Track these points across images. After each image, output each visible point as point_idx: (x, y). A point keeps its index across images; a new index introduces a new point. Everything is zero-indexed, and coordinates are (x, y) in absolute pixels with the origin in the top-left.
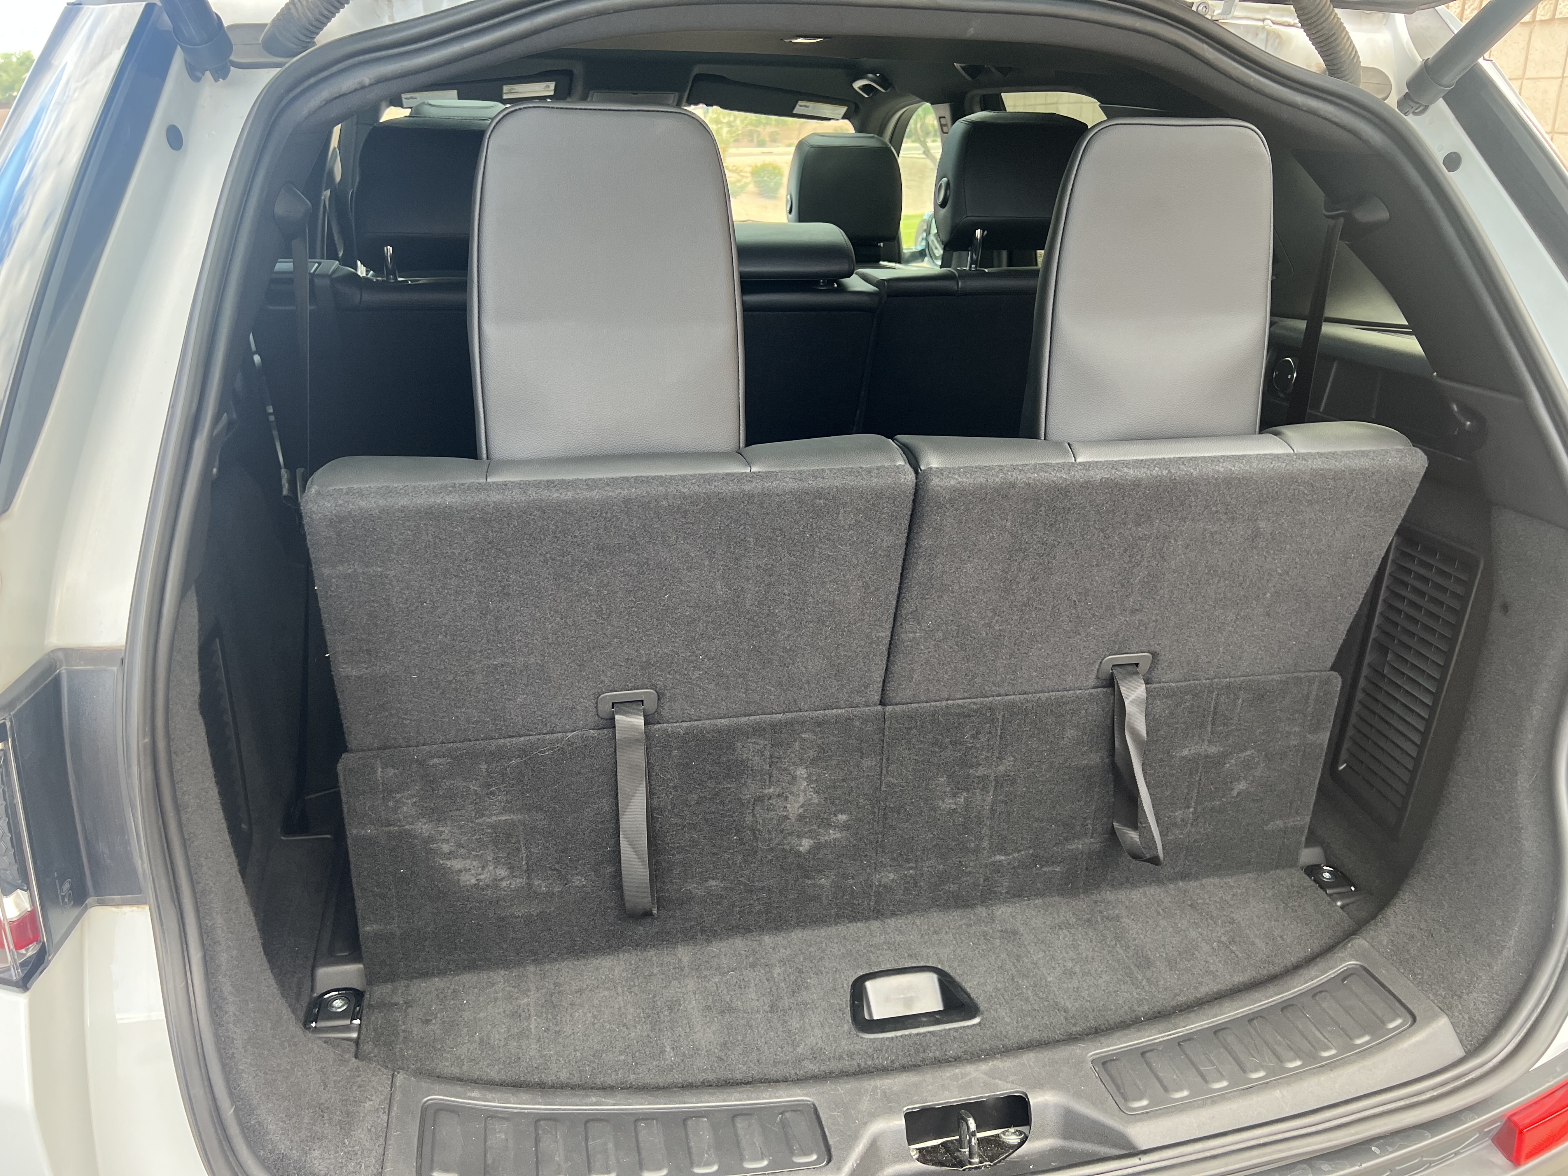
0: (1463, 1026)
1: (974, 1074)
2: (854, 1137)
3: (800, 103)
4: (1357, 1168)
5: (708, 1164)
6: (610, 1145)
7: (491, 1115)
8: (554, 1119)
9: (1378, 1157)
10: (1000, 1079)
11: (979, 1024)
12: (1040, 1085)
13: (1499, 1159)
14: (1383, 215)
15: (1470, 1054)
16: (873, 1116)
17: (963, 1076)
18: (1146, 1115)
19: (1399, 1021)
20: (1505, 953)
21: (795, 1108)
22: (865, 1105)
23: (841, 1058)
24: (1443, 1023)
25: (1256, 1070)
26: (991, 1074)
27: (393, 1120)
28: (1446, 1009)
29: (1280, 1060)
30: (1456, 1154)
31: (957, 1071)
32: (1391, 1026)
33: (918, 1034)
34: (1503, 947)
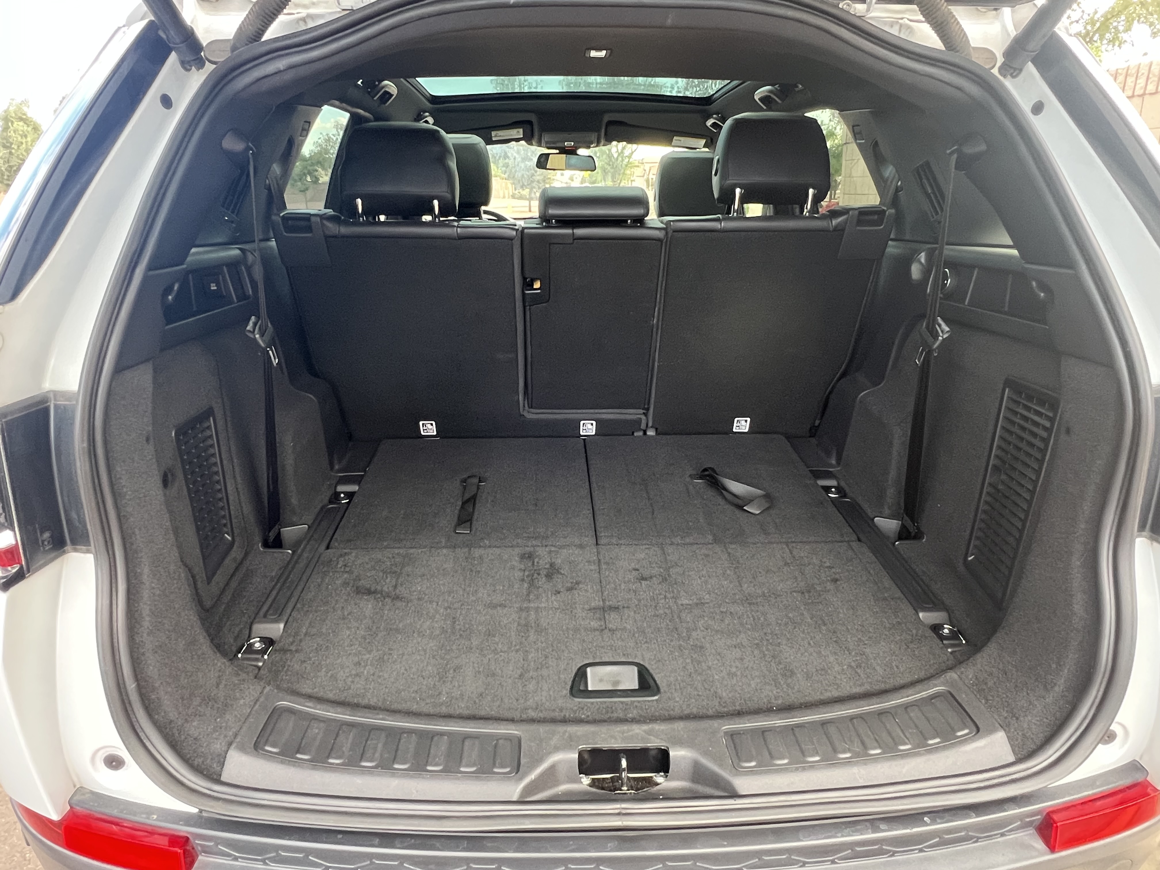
0: (1017, 740)
1: (637, 731)
2: (540, 761)
3: (675, 138)
4: (908, 831)
5: (436, 765)
6: (380, 746)
7: (315, 718)
8: (352, 725)
9: (927, 825)
10: (654, 736)
11: (656, 700)
12: (680, 743)
13: (1039, 845)
14: (983, 147)
15: (1019, 760)
16: (557, 749)
17: (629, 731)
18: (751, 772)
19: (966, 731)
20: (1056, 689)
21: (508, 738)
22: (554, 741)
23: (554, 710)
24: (1000, 736)
25: (844, 752)
26: (649, 733)
27: (253, 712)
28: (1005, 727)
29: (865, 748)
30: (1002, 835)
31: (625, 728)
32: (959, 734)
33: (611, 702)
34: (1055, 684)
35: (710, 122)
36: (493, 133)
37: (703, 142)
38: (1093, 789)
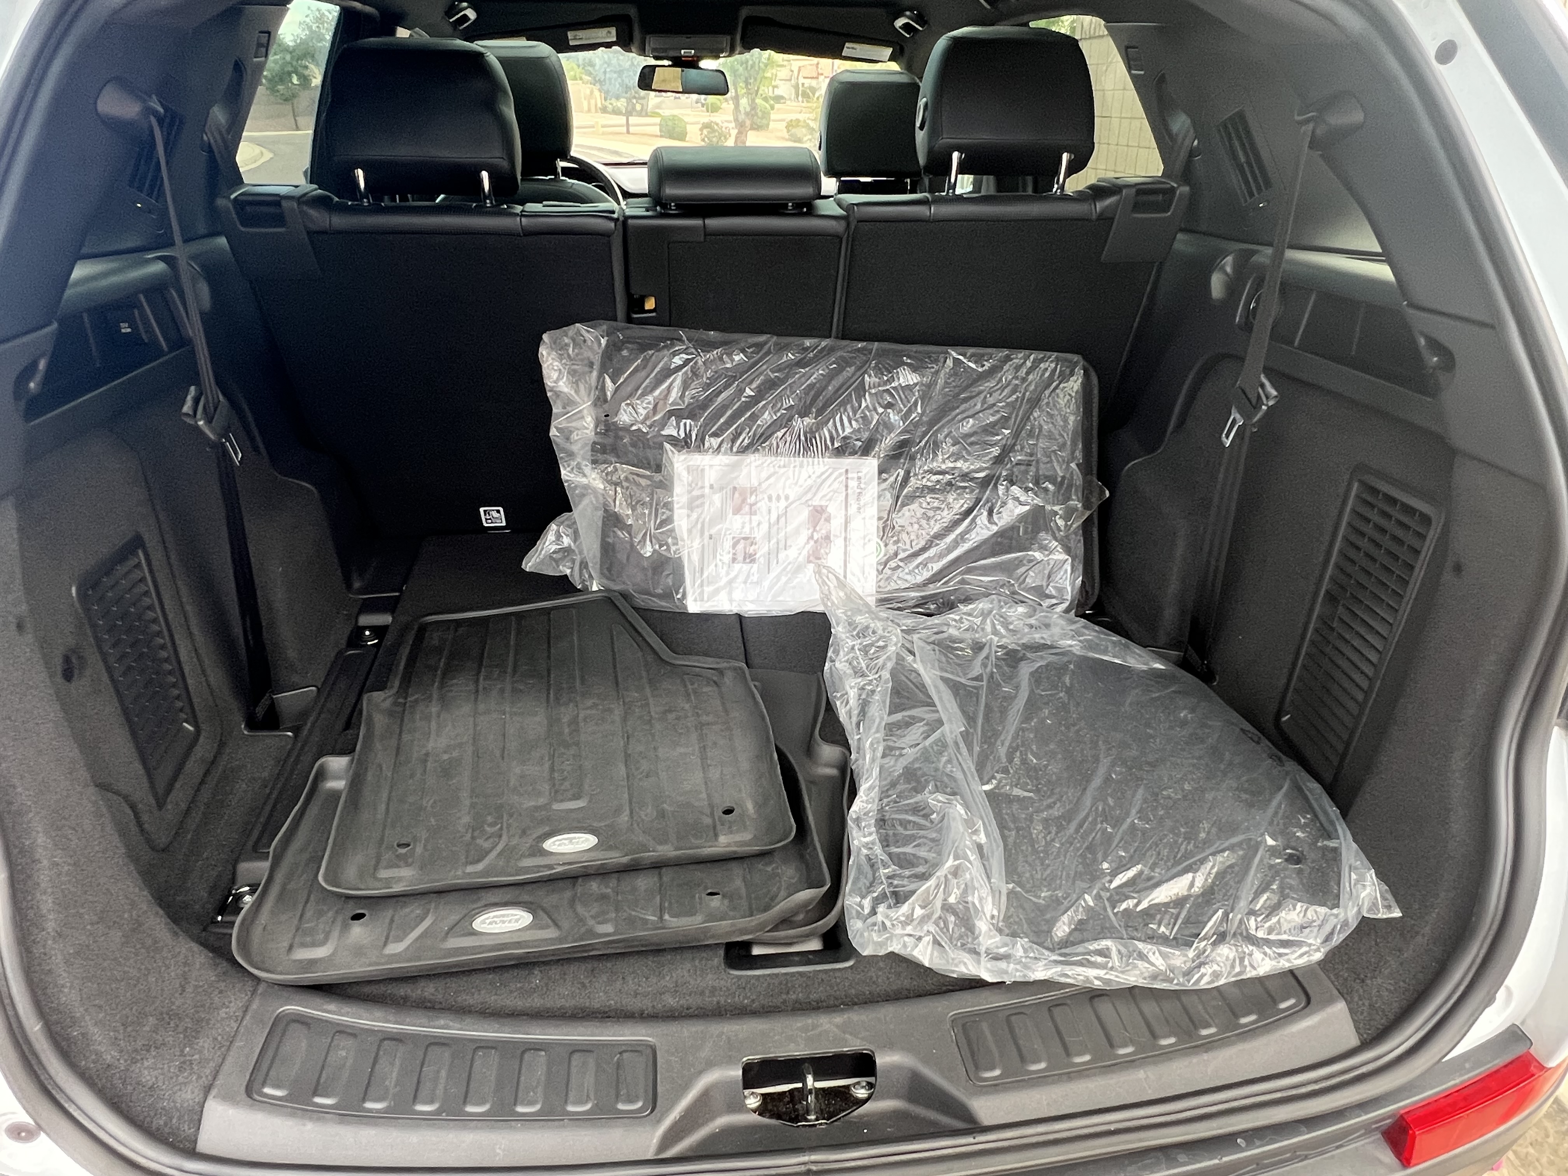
0: (1362, 1013)
1: (827, 1026)
2: (686, 1087)
3: (847, 45)
4: (1216, 1161)
5: (531, 1103)
6: (443, 1073)
7: (342, 1031)
8: (397, 1038)
9: (1243, 1150)
10: (851, 1034)
11: (851, 967)
12: (890, 1045)
13: (1388, 1157)
14: (1358, 117)
15: (1365, 1045)
16: (710, 1065)
17: (815, 1027)
18: (996, 1087)
19: (1292, 1002)
20: (1419, 939)
21: (635, 1048)
22: (705, 1053)
23: (702, 993)
24: (1340, 1007)
25: (1125, 1046)
26: (843, 1028)
27: (242, 1030)
28: (1345, 994)
29: (1154, 1036)
30: (1338, 1147)
31: (810, 1021)
32: (1283, 1006)
33: (786, 974)
34: (1417, 933)
35: (899, 23)
36: (570, 35)
37: (889, 51)
38: (1461, 1075)
